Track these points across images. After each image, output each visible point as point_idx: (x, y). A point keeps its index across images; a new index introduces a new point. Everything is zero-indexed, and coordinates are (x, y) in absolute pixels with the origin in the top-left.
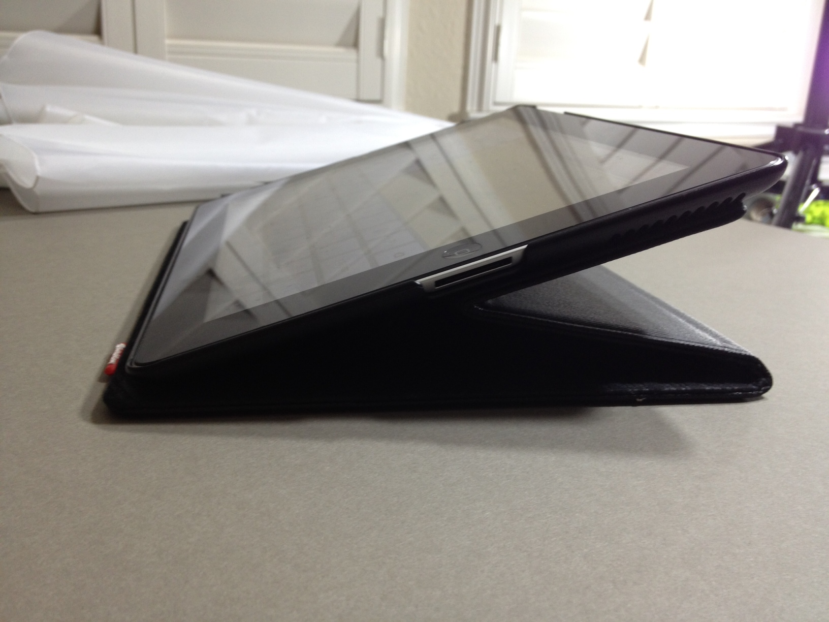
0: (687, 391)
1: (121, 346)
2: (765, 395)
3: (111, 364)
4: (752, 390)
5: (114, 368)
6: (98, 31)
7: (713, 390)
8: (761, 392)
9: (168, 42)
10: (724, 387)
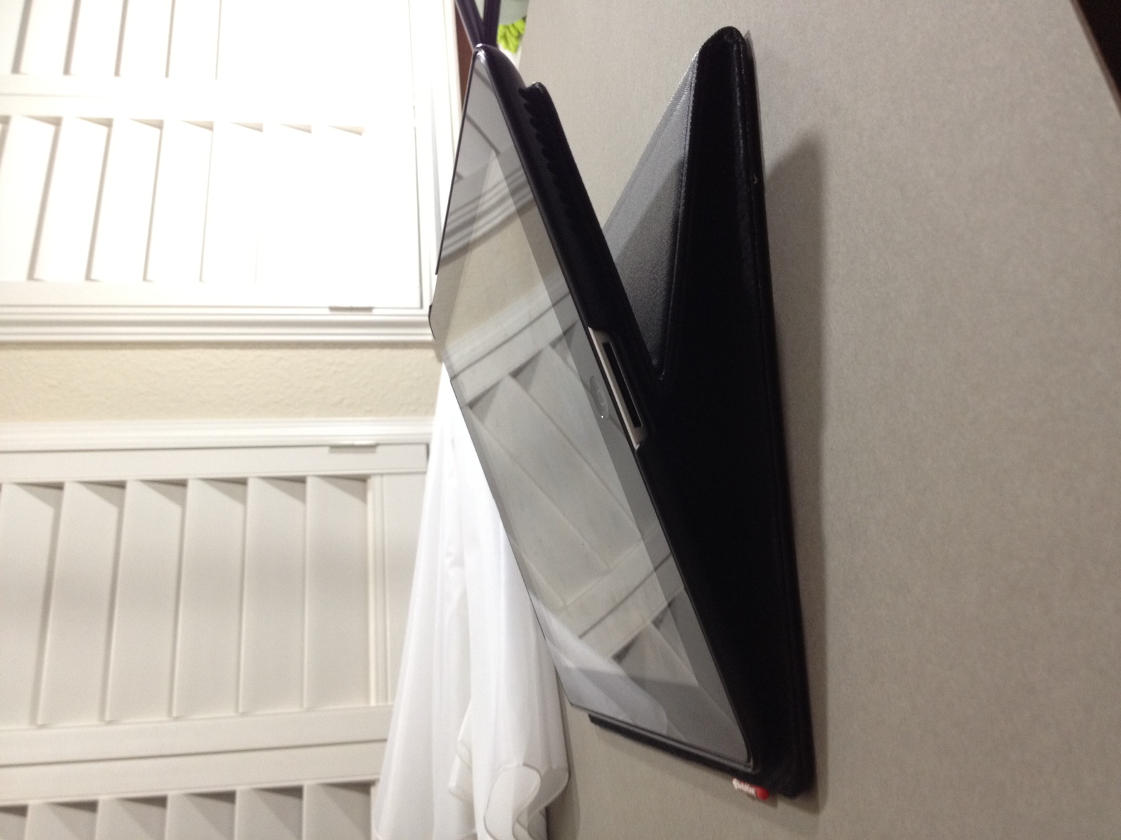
0: (744, 129)
1: (736, 783)
2: (743, 34)
3: (756, 793)
4: (738, 52)
5: (759, 790)
6: (365, 787)
7: (740, 98)
8: (740, 40)
9: (373, 703)
10: (737, 84)
